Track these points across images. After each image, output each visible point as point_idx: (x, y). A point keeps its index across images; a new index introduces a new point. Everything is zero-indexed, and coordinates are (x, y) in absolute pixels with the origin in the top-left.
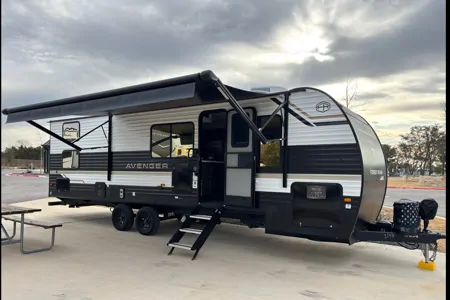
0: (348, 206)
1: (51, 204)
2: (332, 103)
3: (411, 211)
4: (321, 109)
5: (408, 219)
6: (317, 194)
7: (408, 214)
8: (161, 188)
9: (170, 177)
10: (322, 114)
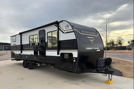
0: (74, 61)
1: (12, 60)
2: (70, 25)
3: (101, 62)
4: (67, 28)
5: (100, 65)
6: (66, 57)
7: (100, 63)
8: (32, 55)
9: (33, 52)
10: (67, 29)
